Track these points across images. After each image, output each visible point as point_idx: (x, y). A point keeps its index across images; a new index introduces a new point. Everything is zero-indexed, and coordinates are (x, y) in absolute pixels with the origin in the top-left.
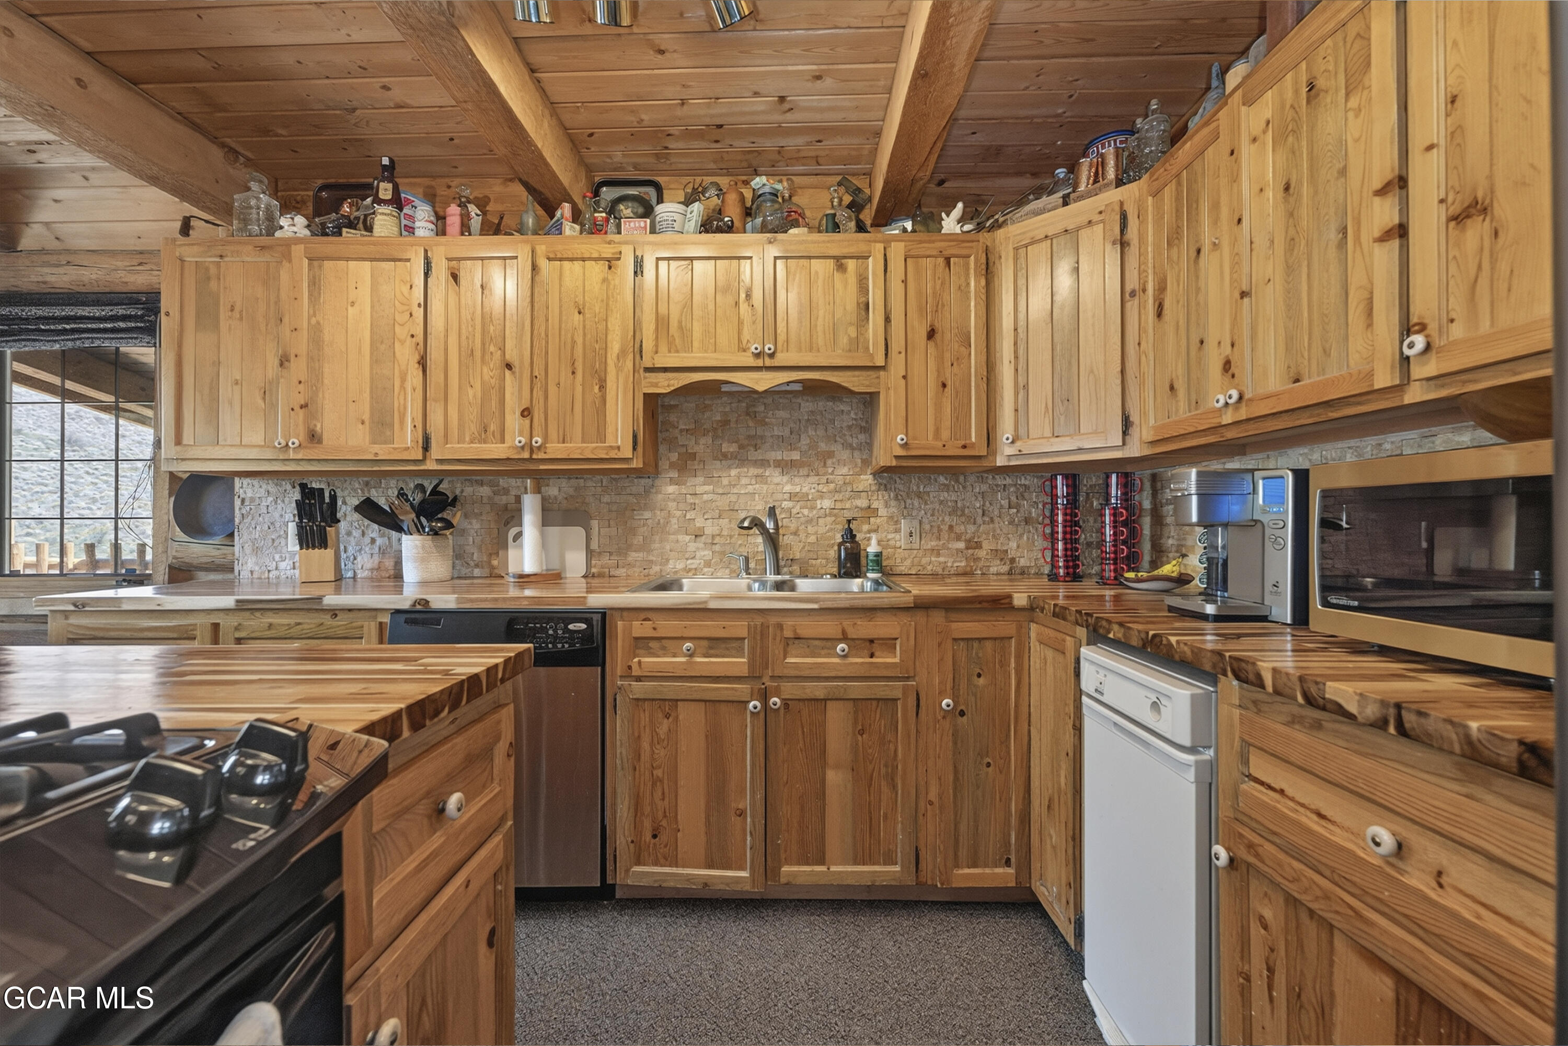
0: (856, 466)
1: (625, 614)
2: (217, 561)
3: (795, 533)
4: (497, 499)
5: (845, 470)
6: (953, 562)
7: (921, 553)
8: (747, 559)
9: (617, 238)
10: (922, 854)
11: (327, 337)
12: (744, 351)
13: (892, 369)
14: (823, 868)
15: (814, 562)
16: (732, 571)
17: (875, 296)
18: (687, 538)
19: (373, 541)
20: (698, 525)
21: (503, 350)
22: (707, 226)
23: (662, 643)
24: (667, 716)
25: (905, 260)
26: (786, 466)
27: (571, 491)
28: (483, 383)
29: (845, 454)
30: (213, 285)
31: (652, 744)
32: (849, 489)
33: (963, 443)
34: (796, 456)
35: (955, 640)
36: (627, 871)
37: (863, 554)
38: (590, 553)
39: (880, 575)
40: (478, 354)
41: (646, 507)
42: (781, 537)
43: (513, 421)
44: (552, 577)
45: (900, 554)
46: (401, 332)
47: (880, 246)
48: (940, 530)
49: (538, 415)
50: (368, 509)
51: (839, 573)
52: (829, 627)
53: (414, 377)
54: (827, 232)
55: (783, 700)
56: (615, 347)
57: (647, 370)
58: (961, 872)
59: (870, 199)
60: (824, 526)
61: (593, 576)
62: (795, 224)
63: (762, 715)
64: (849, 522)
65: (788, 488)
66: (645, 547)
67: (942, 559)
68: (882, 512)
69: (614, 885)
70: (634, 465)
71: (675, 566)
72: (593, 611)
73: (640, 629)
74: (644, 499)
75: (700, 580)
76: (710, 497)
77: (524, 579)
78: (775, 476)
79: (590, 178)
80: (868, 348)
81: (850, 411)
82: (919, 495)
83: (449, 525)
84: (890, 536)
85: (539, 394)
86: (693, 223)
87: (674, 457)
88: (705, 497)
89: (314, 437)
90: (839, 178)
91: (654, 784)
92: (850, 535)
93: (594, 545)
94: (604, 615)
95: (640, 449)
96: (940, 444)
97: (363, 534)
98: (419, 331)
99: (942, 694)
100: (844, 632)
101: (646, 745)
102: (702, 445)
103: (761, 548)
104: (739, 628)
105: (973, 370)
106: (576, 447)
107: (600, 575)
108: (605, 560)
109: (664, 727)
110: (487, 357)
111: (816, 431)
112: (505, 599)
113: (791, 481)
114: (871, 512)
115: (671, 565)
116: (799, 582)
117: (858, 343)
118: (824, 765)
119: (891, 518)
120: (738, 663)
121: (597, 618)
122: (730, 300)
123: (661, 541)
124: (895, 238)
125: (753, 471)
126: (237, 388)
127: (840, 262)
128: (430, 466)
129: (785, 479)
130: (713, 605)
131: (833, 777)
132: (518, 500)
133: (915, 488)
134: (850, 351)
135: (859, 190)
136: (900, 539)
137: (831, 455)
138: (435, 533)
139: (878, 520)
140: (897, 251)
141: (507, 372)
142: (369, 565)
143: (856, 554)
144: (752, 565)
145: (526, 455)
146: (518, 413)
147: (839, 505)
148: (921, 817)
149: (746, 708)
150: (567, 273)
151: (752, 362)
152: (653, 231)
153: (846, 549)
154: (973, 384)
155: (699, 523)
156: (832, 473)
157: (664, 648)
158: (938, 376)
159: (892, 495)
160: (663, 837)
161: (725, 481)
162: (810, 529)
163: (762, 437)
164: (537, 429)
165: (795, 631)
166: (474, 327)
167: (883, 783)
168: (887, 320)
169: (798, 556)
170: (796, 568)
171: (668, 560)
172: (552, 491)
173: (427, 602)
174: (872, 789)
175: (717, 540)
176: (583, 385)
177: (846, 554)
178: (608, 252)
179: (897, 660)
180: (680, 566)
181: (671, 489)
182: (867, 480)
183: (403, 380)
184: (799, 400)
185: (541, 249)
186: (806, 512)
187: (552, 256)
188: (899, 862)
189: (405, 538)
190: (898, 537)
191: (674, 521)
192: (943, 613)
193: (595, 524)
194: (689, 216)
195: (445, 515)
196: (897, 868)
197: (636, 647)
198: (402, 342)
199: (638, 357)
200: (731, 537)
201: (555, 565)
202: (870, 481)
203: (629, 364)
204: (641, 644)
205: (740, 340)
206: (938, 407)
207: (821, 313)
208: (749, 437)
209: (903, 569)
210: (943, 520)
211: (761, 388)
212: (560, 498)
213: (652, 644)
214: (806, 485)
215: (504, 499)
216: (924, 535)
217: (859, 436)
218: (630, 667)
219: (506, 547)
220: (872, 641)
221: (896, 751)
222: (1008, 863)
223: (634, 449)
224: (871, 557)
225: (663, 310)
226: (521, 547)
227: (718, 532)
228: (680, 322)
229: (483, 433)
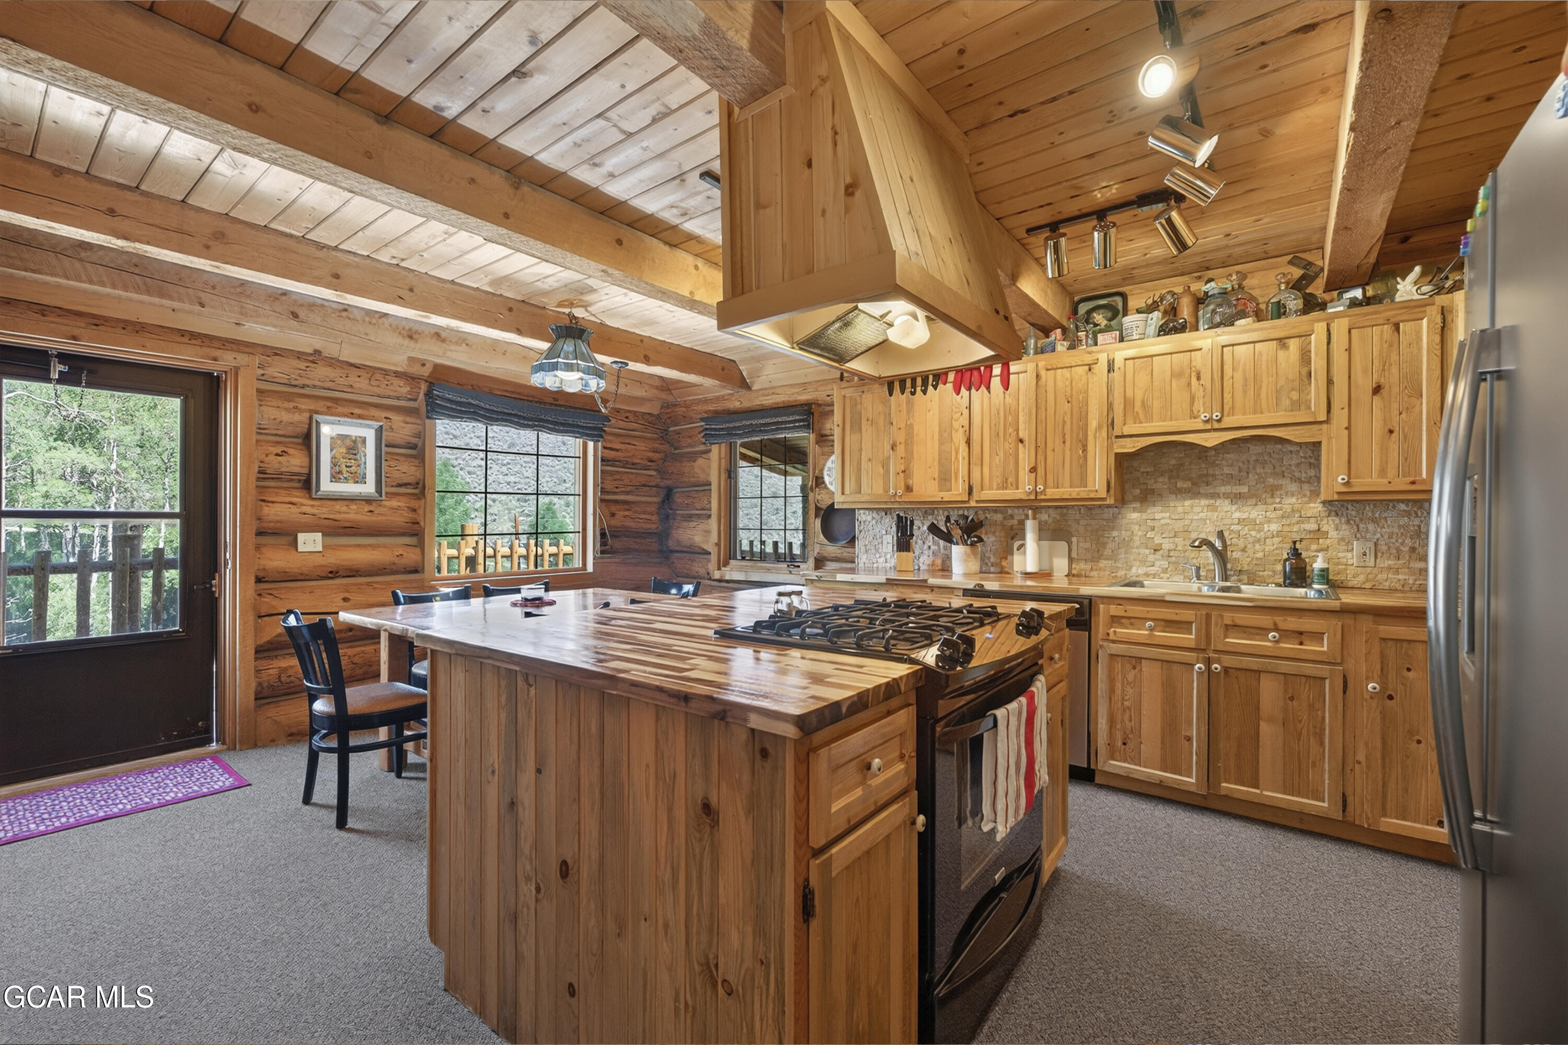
0: (1305, 496)
1: (1105, 600)
2: (839, 556)
3: (1244, 550)
4: (1005, 522)
5: (1294, 500)
6: (1416, 580)
7: (1375, 571)
8: (1198, 569)
9: (1094, 348)
10: (1350, 800)
11: (916, 431)
12: (1195, 418)
13: (1335, 421)
14: (1258, 791)
15: (1261, 573)
16: (1185, 577)
17: (1318, 363)
18: (1147, 551)
19: (929, 547)
20: (1156, 542)
21: (1017, 430)
22: (1164, 330)
23: (1133, 621)
24: (1134, 668)
25: (1350, 332)
26: (1236, 498)
27: (1058, 517)
28: (1005, 453)
29: (1294, 487)
30: (859, 407)
31: (1123, 686)
32: (1297, 515)
33: (1412, 479)
34: (1244, 489)
35: (1384, 640)
36: (1105, 762)
37: (1308, 568)
38: (1071, 560)
39: (1326, 587)
40: (1001, 434)
41: (1113, 529)
42: (1229, 553)
43: (1025, 476)
44: (1044, 574)
45: (1351, 571)
46: (956, 425)
47: (1323, 325)
48: (1398, 550)
49: (1041, 470)
50: (933, 529)
51: (1284, 583)
52: (1264, 620)
53: (963, 448)
54: (1272, 319)
55: (1222, 667)
56: (1093, 423)
57: (1117, 437)
58: (1387, 820)
59: (1322, 269)
60: (1272, 545)
61: (1074, 575)
62: (1242, 315)
63: (1206, 675)
64: (1295, 543)
65: (1237, 515)
66: (1113, 557)
67: (1401, 577)
68: (1333, 534)
69: (1094, 771)
70: (1108, 502)
71: (1136, 571)
72: (1084, 597)
73: (1114, 610)
74: (1112, 523)
75: (1156, 581)
76: (1168, 521)
77: (1027, 575)
78: (1224, 505)
79: (1072, 299)
80: (1310, 408)
81: (1298, 451)
82: (1374, 521)
83: (981, 540)
84: (1340, 555)
85: (1041, 457)
86: (1152, 329)
87: (1137, 492)
88: (1162, 522)
89: (909, 489)
90: (1290, 257)
91: (1124, 710)
92: (1296, 553)
93: (1074, 555)
94: (1090, 601)
95: (1112, 491)
96: (1385, 481)
97: (924, 543)
98: (966, 423)
99: (1369, 679)
100: (1275, 624)
101: (1118, 685)
102: (1161, 483)
103: (1211, 560)
104: (1187, 615)
105: (1424, 416)
106: (1066, 491)
107: (1079, 576)
108: (1082, 565)
109: (1131, 676)
110: (1008, 436)
111: (1264, 468)
112: (1013, 586)
113: (1238, 509)
114: (1319, 533)
115: (1134, 570)
116: (1243, 587)
117: (1300, 404)
118: (1258, 719)
119: (1343, 539)
120: (1189, 638)
121: (1086, 602)
122: (1184, 381)
123: (1126, 553)
124: (1337, 315)
125: (1204, 502)
126: (870, 463)
127: (1282, 342)
128: (973, 504)
129: (1234, 507)
130: (1168, 598)
131: (1265, 728)
132: (1022, 523)
133: (1370, 514)
134: (1292, 410)
135: (1310, 264)
136: (1352, 558)
137: (1279, 487)
138: (973, 544)
139: (1328, 541)
140: (1340, 327)
141: (1020, 445)
142: (927, 562)
143: (1301, 568)
144: (1202, 573)
145: (1033, 497)
146: (1027, 470)
147: (1286, 529)
148: (1349, 772)
149: (1193, 669)
150: (1059, 377)
151: (1201, 426)
152: (1122, 340)
153: (1291, 564)
154: (1424, 428)
155: (1158, 540)
156: (1280, 503)
157: (1132, 624)
158: (1385, 424)
159: (1343, 520)
160: (1131, 745)
161: (1180, 509)
162: (1257, 547)
163: (1214, 476)
164: (1040, 480)
165: (1233, 621)
166: (999, 418)
167: (1312, 739)
168: (1330, 382)
169: (1246, 568)
170: (1244, 577)
171: (1131, 567)
172: (1044, 517)
173: (983, 586)
174: (1301, 742)
175: (1172, 553)
176: (1070, 450)
177: (1291, 568)
178: (1088, 359)
179: (1325, 649)
180: (1141, 571)
181: (1135, 516)
182: (1316, 507)
183: (957, 453)
184: (1249, 445)
185: (1042, 364)
186: (1253, 533)
187: (1049, 367)
188: (1326, 799)
189: (955, 548)
190: (1349, 555)
191: (1136, 538)
192: (1370, 618)
193: (1074, 540)
194: (1149, 321)
195: (977, 533)
196: (1325, 805)
197: (1113, 622)
198: (957, 431)
199: (1110, 428)
200: (1185, 551)
201: (1046, 566)
202: (1320, 509)
203: (1104, 434)
204: (1115, 620)
205: (1192, 411)
206: (1384, 449)
207: (1264, 385)
208: (1201, 476)
209: (1355, 582)
210: (1404, 541)
211: (1209, 444)
212: (1050, 521)
213: (1123, 621)
214: (1255, 513)
215: (1011, 523)
216: (1379, 555)
217: (1308, 471)
218: (1108, 634)
219: (1012, 554)
220: (1301, 633)
221: (1324, 718)
222: (1440, 824)
223: (1108, 491)
224: (1316, 572)
225: (1129, 394)
226: (1025, 553)
227: (1173, 547)
228: (1143, 402)
229: (1004, 486)
